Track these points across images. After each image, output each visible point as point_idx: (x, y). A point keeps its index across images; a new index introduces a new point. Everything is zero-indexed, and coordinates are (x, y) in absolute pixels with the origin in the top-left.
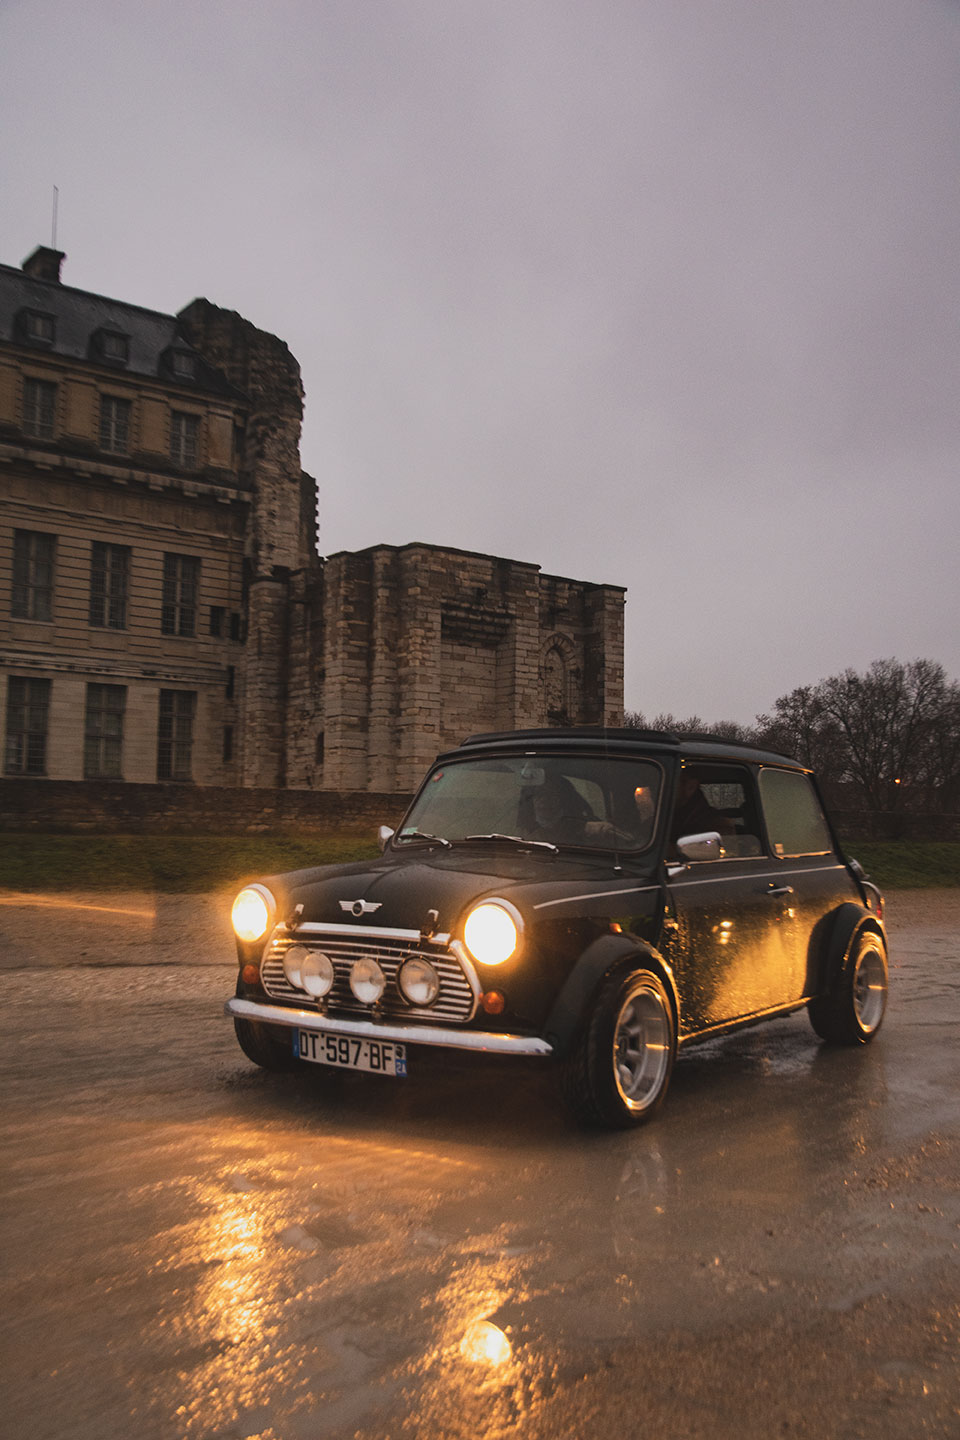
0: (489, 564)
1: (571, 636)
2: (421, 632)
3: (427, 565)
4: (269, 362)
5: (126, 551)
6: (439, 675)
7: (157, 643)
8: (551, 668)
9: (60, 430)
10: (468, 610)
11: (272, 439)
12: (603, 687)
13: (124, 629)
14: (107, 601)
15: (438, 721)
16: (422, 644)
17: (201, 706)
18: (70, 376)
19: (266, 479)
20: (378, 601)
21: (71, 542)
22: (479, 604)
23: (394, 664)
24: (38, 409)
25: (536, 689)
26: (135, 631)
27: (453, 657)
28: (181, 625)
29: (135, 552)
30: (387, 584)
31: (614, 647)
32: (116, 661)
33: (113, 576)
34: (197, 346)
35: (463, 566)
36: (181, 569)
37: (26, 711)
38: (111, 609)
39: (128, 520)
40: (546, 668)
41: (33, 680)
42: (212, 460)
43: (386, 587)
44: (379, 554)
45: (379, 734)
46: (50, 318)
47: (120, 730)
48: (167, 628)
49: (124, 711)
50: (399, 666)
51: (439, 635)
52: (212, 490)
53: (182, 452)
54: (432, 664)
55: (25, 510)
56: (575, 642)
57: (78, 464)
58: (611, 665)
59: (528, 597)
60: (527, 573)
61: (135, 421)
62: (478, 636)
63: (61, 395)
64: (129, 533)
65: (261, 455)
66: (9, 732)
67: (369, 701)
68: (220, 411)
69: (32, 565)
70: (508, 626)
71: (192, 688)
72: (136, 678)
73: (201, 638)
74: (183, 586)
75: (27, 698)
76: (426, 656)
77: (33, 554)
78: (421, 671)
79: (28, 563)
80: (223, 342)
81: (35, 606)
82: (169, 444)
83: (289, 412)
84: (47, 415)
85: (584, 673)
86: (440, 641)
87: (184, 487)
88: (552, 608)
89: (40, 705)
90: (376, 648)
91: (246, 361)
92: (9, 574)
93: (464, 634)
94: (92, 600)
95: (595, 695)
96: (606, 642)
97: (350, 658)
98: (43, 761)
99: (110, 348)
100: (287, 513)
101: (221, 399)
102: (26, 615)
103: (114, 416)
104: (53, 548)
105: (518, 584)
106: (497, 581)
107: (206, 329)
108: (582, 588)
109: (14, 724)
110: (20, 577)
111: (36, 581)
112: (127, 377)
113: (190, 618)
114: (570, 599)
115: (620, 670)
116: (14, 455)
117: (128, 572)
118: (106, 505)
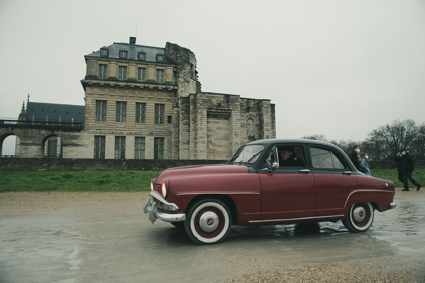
0: (223, 96)
1: (255, 115)
2: (200, 116)
3: (202, 98)
4: (183, 54)
5: (144, 104)
6: (207, 128)
7: (153, 126)
8: (249, 124)
9: (128, 77)
10: (216, 109)
11: (181, 72)
12: (264, 128)
14: (140, 117)
15: (206, 140)
17: (166, 141)
18: (130, 64)
19: (180, 83)
20: (190, 109)
21: (130, 103)
22: (219, 107)
24: (123, 73)
25: (239, 130)
26: (146, 123)
27: (215, 123)
28: (160, 121)
29: (147, 104)
30: (193, 104)
31: (267, 117)
32: (142, 131)
33: (142, 110)
34: (167, 53)
35: (214, 97)
36: (159, 107)
37: (120, 144)
38: (142, 118)
39: (144, 96)
40: (246, 124)
41: (122, 137)
42: (167, 80)
43: (192, 105)
44: (191, 96)
45: (192, 145)
46: (127, 52)
47: (144, 148)
48: (156, 122)
49: (145, 143)
50: (196, 126)
51: (206, 116)
52: (166, 87)
53: (160, 79)
54: (204, 125)
55: (119, 96)
56: (256, 116)
57: (130, 84)
58: (266, 122)
59: (236, 105)
60: (235, 98)
61: (147, 73)
62: (222, 116)
63: (127, 69)
64: (145, 100)
65: (179, 77)
66: (115, 149)
67: (190, 136)
68: (169, 68)
69: (121, 109)
70: (230, 113)
71: (163, 136)
72: (148, 135)
73: (165, 124)
74: (161, 111)
76: (202, 122)
77: (121, 107)
78: (201, 126)
79: (120, 109)
80: (172, 51)
81: (122, 119)
82: (156, 77)
83: (186, 65)
84: (125, 74)
85: (260, 125)
86: (206, 118)
87: (159, 87)
88: (247, 107)
89: (124, 143)
90: (191, 122)
91: (176, 55)
92: (115, 112)
93: (217, 116)
94: (136, 116)
95: (262, 131)
96: (264, 116)
97: (183, 125)
98: (124, 156)
99: (142, 56)
100: (186, 91)
101: (169, 65)
102: (120, 122)
103: (142, 72)
104: (126, 105)
105: (233, 101)
106: (225, 101)
107: (168, 49)
108: (258, 101)
109: (117, 147)
110: (118, 112)
111: (122, 113)
112: (144, 62)
113: (163, 119)
114: (254, 104)
115: (269, 123)
116: (114, 84)
117: (146, 109)
118: (139, 93)
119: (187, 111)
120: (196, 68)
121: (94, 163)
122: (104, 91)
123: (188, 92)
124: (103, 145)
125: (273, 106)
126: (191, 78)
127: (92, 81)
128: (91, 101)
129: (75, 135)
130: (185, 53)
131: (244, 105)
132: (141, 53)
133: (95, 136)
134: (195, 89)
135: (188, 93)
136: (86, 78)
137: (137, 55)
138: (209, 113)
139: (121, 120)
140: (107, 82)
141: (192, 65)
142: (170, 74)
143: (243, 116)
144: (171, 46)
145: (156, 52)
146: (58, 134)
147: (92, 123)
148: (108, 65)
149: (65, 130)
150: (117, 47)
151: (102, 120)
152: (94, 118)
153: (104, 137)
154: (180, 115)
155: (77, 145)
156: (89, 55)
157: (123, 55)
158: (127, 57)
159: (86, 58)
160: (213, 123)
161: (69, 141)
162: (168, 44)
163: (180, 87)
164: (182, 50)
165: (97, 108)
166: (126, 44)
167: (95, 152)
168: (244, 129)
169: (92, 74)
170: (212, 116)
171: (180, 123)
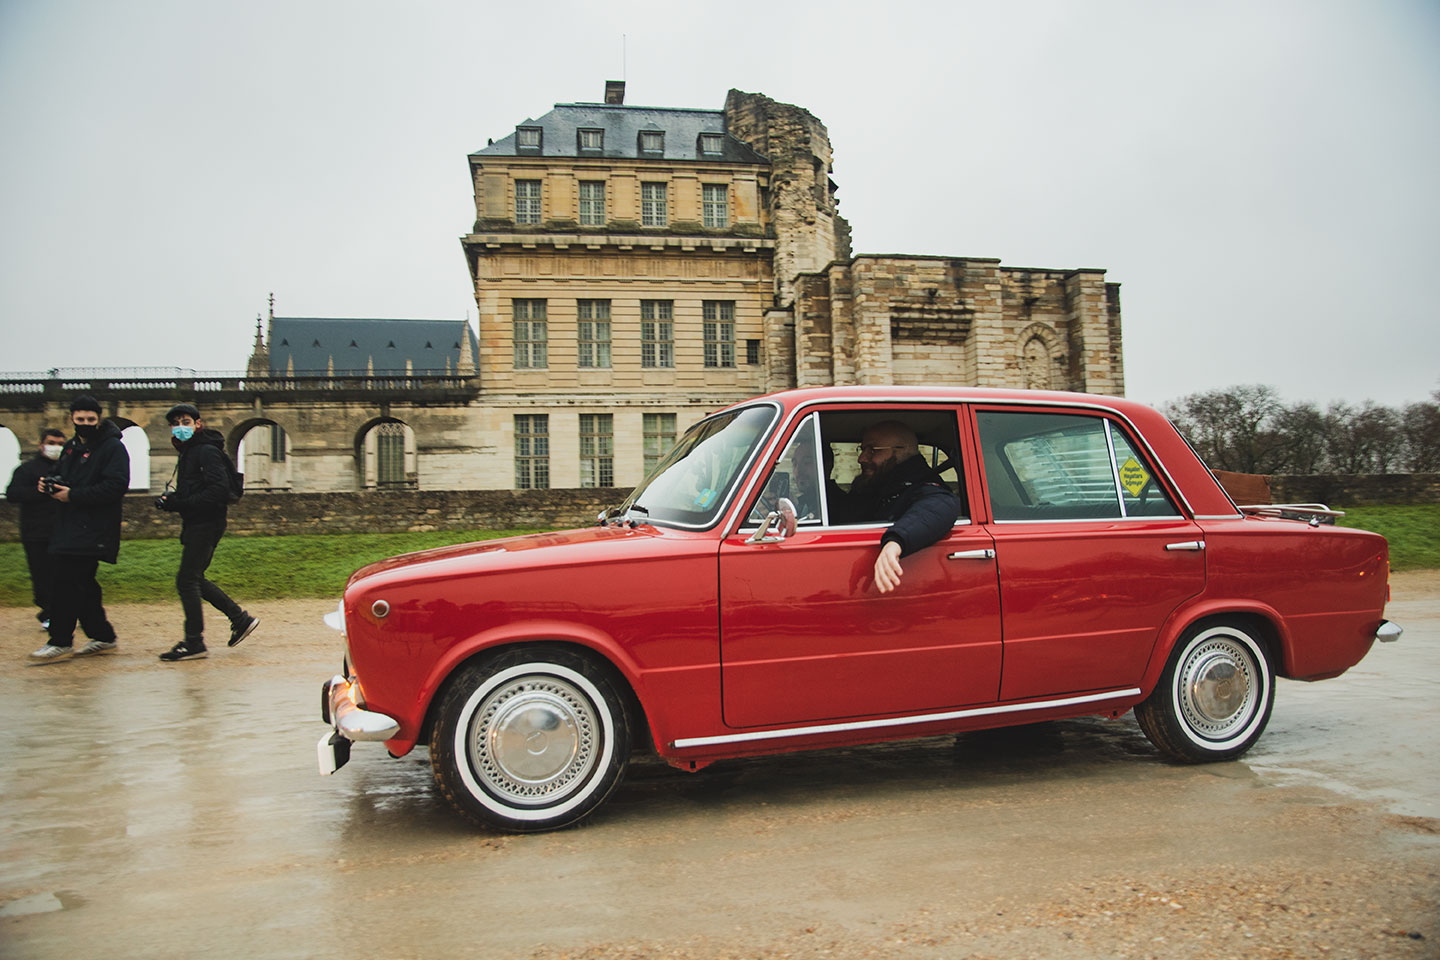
0: (941, 264)
1: (1052, 324)
2: (869, 336)
3: (872, 274)
4: (787, 128)
5: (668, 304)
6: (893, 374)
7: (700, 375)
8: (1033, 358)
9: (609, 216)
10: (921, 310)
11: (786, 191)
12: (1084, 370)
13: (674, 367)
14: (657, 348)
16: (871, 347)
18: (614, 173)
19: (784, 225)
20: (834, 313)
21: (623, 303)
22: (932, 303)
23: (852, 369)
24: (592, 203)
25: (1003, 378)
26: (680, 367)
27: (916, 358)
28: (723, 358)
29: (676, 303)
30: (841, 296)
31: (1095, 329)
32: (664, 393)
33: (661, 325)
34: (731, 128)
35: (911, 270)
36: (718, 310)
37: (596, 439)
38: (661, 352)
39: (667, 278)
40: (1023, 358)
41: (600, 416)
42: (740, 218)
43: (839, 300)
44: (832, 270)
46: (600, 132)
48: (710, 363)
49: (676, 434)
50: (856, 371)
51: (888, 336)
52: (738, 243)
53: (715, 216)
54: (883, 364)
55: (584, 283)
56: (1057, 330)
57: (621, 240)
58: (1094, 347)
59: (989, 291)
60: (986, 268)
61: (670, 198)
62: (941, 334)
63: (607, 189)
64: (670, 289)
65: (778, 207)
66: (582, 457)
68: (743, 177)
69: (594, 325)
70: (969, 322)
72: (684, 406)
73: (740, 368)
74: (722, 326)
75: (596, 430)
76: (874, 358)
77: (594, 316)
78: (872, 372)
79: (591, 324)
80: (749, 120)
81: (599, 357)
82: (701, 211)
83: (801, 166)
84: (599, 208)
85: (1070, 358)
86: (890, 343)
87: (713, 245)
88: (1026, 299)
89: (607, 435)
90: (835, 356)
91: (766, 131)
92: (575, 335)
93: (925, 334)
94: (644, 346)
95: (1079, 380)
96: (1084, 325)
97: (812, 368)
98: (611, 478)
99: (651, 144)
100: (805, 252)
101: (743, 166)
102: (591, 365)
103: (654, 197)
104: (608, 310)
105: (976, 279)
106: (950, 279)
107: (736, 113)
108: (1061, 276)
109: (587, 451)
110: (585, 336)
111: (598, 337)
112: (660, 164)
113: (731, 352)
114: (1048, 288)
115: (1103, 351)
116: (569, 242)
117: (672, 320)
118: (649, 269)
119: (824, 322)
120: (830, 172)
121: (581, 502)
122: (537, 270)
123: (811, 256)
124: (543, 445)
125: (1113, 290)
126: (819, 209)
127: (496, 238)
128: (496, 302)
129: (455, 418)
130: (795, 123)
131: (1013, 290)
132: (649, 133)
133: (517, 417)
134: (832, 244)
135: (811, 260)
136: (478, 228)
137: (635, 140)
138: (898, 324)
139: (595, 359)
140: (546, 238)
141: (817, 164)
142: (747, 198)
143: (1012, 329)
144: (746, 104)
145: (695, 127)
146: (401, 414)
147: (505, 376)
148: (544, 182)
149: (422, 402)
150: (568, 118)
151: (535, 364)
152: (511, 359)
153: (542, 419)
154: (797, 335)
155: (461, 448)
156: (482, 151)
157: (591, 145)
158: (602, 148)
159: (473, 162)
160: (911, 356)
161: (435, 435)
162: (736, 97)
163: (783, 239)
164: (782, 112)
165: (516, 325)
166: (596, 107)
167: (517, 467)
168: (1014, 375)
169: (494, 213)
170: (906, 334)
171: (798, 364)
